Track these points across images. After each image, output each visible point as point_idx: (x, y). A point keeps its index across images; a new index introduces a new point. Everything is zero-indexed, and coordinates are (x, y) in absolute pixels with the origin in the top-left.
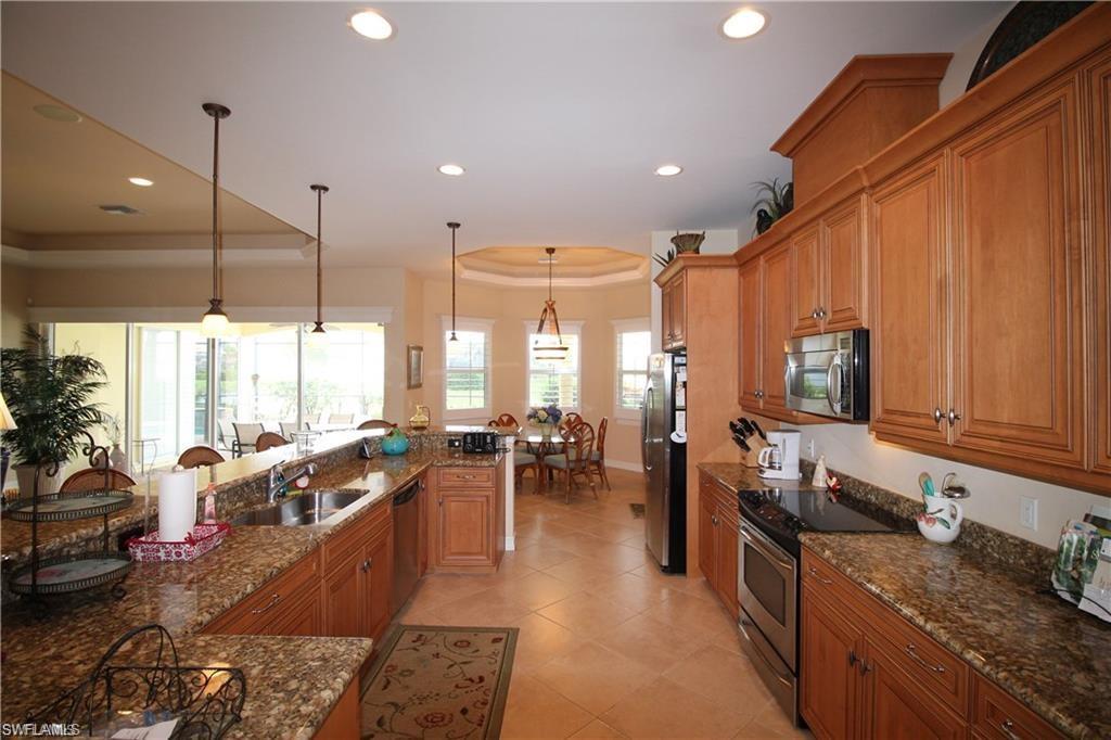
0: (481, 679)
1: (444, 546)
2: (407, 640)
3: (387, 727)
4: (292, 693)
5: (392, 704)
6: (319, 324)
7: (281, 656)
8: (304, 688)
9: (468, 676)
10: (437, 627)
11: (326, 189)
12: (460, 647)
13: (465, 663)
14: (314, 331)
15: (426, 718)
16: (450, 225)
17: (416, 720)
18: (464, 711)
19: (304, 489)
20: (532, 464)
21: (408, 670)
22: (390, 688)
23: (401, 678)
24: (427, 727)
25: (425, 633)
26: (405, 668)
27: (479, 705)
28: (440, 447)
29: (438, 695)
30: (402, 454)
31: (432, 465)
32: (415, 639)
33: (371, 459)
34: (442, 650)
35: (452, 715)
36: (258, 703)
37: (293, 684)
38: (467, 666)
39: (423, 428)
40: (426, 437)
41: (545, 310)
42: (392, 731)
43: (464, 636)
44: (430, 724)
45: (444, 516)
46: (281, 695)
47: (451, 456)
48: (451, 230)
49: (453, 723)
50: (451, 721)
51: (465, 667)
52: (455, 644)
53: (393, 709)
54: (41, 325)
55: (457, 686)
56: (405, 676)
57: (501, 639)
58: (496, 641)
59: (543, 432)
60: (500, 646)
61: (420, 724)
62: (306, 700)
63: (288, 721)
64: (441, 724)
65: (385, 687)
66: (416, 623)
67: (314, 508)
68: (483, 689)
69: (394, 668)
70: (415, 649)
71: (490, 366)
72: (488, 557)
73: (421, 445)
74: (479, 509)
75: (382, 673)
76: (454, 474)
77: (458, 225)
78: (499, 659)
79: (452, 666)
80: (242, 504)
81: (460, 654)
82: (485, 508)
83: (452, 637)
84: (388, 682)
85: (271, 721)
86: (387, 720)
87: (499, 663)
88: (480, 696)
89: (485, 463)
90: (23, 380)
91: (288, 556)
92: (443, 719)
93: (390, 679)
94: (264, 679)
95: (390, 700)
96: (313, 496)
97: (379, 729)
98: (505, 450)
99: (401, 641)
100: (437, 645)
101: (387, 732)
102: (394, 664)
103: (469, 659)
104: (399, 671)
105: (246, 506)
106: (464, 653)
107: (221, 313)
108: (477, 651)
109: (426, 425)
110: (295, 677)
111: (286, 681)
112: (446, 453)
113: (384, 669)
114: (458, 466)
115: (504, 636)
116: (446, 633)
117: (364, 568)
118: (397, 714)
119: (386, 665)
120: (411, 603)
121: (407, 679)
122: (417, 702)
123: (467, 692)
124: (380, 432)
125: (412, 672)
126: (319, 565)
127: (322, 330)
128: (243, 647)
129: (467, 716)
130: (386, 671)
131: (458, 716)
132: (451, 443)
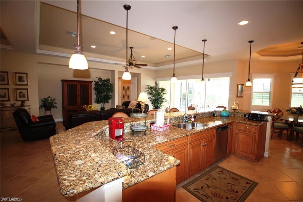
0: (237, 192)
1: (237, 148)
2: (218, 170)
3: (203, 189)
4: (156, 164)
5: (207, 185)
6: (203, 78)
7: (160, 156)
8: (159, 164)
9: (233, 189)
10: (229, 171)
11: (206, 40)
12: (234, 179)
13: (234, 185)
14: (202, 80)
15: (215, 193)
16: (249, 42)
17: (212, 192)
18: (227, 198)
19: (192, 121)
20: (286, 128)
21: (215, 178)
22: (208, 180)
23: (212, 179)
24: (214, 196)
25: (224, 171)
26: (214, 177)
27: (233, 199)
28: (241, 116)
29: (221, 189)
30: (226, 117)
31: (235, 121)
32: (220, 171)
33: (216, 117)
34: (227, 177)
35: (223, 197)
36: (149, 163)
37: (157, 163)
38: (234, 186)
39: (236, 110)
40: (236, 113)
41: (299, 68)
42: (204, 192)
43: (236, 177)
44: (215, 196)
45: (238, 138)
46: (154, 164)
47: (245, 120)
48: (250, 43)
49: (222, 199)
50: (222, 198)
51: (233, 186)
52: (233, 178)
53: (207, 186)
54: (158, 82)
55: (228, 190)
56: (213, 179)
57: (250, 184)
58: (247, 183)
59: (294, 117)
60: (248, 186)
61: (212, 194)
62: (157, 167)
63: (151, 169)
64: (218, 197)
65: (207, 180)
66: (222, 167)
67: (194, 126)
68: (236, 195)
69: (211, 176)
70: (219, 174)
71: (272, 90)
72: (254, 156)
73: (234, 115)
74: (251, 139)
75: (207, 176)
76: (243, 126)
77: (252, 41)
78: (246, 189)
79: (229, 183)
80: (177, 122)
81: (233, 182)
82: (254, 139)
83: (232, 176)
84: (208, 179)
85: (148, 168)
86: (204, 188)
87: (246, 190)
88: (234, 196)
89: (255, 124)
90: (154, 92)
91: (178, 136)
92: (220, 196)
93: (209, 179)
94: (154, 159)
95: (207, 183)
96: (195, 124)
97: (201, 189)
98: (267, 121)
99: (216, 170)
100: (227, 176)
101: (203, 191)
102: (211, 174)
103: (236, 184)
104: (212, 177)
105: (178, 123)
106: (235, 181)
107: (175, 77)
108: (239, 183)
109: (237, 109)
110: (159, 161)
111: (157, 161)
112: (243, 119)
113: (208, 175)
114: (244, 123)
115: (252, 183)
116: (231, 174)
117: (203, 145)
118: (207, 188)
119: (209, 174)
120: (223, 161)
121: (214, 180)
122: (214, 188)
123: (230, 193)
124: (222, 109)
125: (216, 179)
126: (187, 140)
127: (203, 80)
128: (155, 151)
129: (227, 200)
130: (209, 176)
131: (224, 198)
132: (245, 116)
